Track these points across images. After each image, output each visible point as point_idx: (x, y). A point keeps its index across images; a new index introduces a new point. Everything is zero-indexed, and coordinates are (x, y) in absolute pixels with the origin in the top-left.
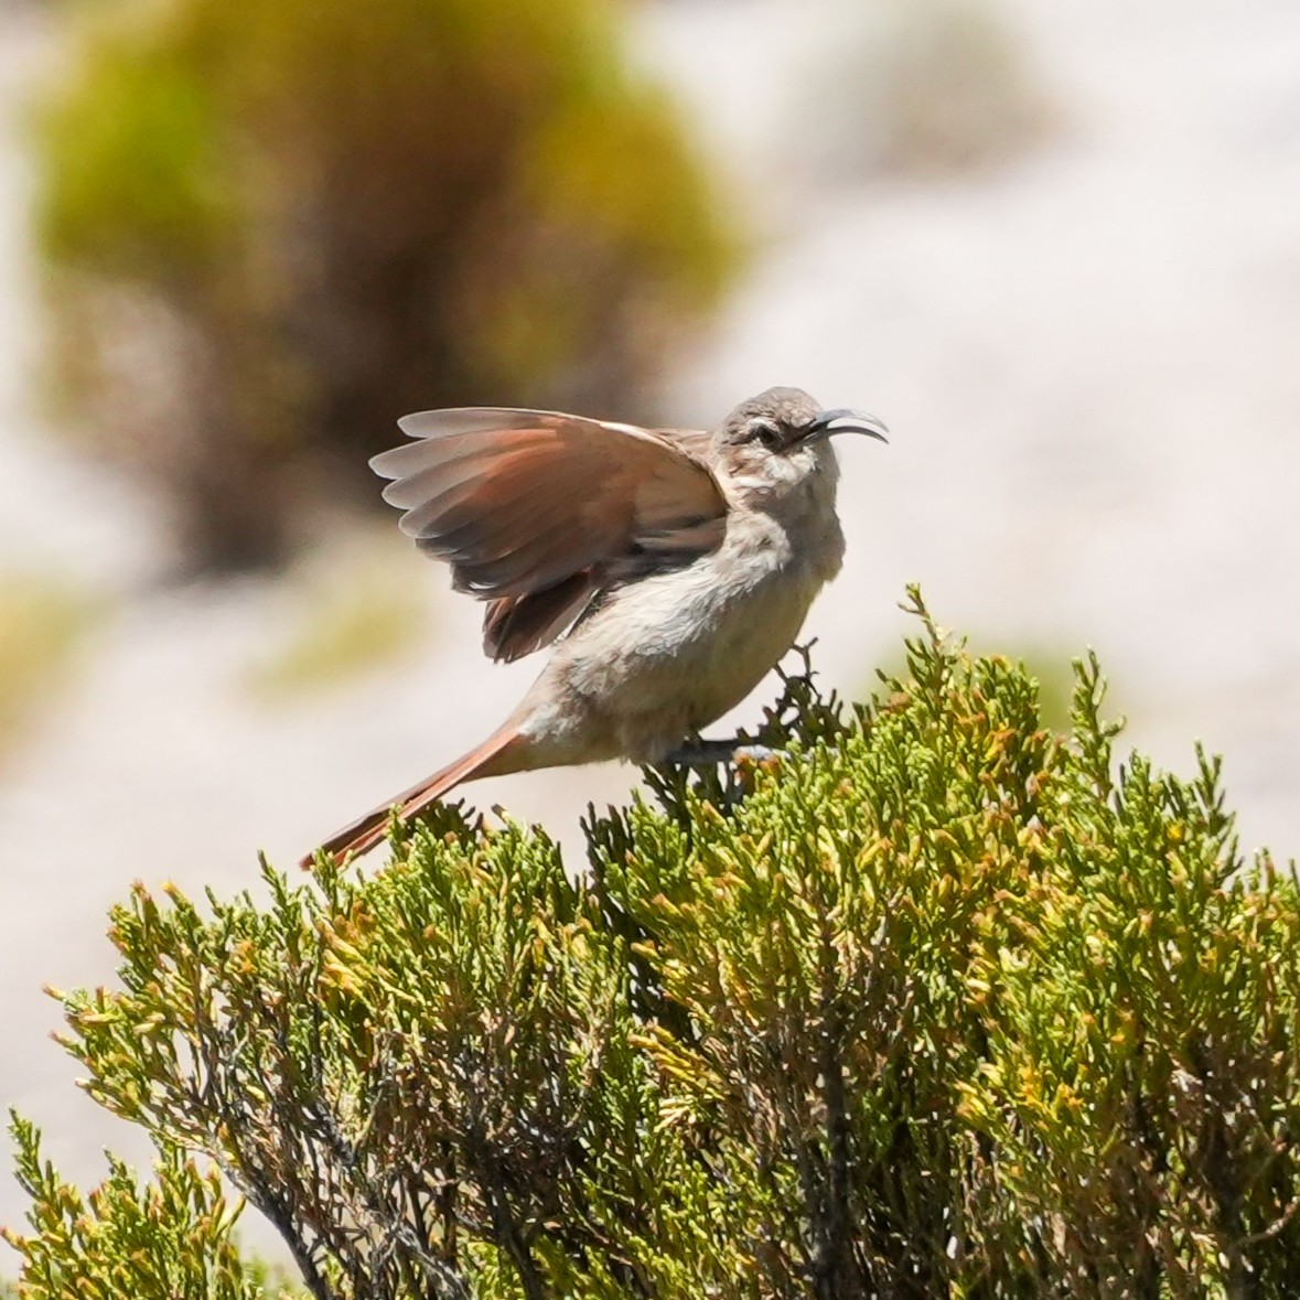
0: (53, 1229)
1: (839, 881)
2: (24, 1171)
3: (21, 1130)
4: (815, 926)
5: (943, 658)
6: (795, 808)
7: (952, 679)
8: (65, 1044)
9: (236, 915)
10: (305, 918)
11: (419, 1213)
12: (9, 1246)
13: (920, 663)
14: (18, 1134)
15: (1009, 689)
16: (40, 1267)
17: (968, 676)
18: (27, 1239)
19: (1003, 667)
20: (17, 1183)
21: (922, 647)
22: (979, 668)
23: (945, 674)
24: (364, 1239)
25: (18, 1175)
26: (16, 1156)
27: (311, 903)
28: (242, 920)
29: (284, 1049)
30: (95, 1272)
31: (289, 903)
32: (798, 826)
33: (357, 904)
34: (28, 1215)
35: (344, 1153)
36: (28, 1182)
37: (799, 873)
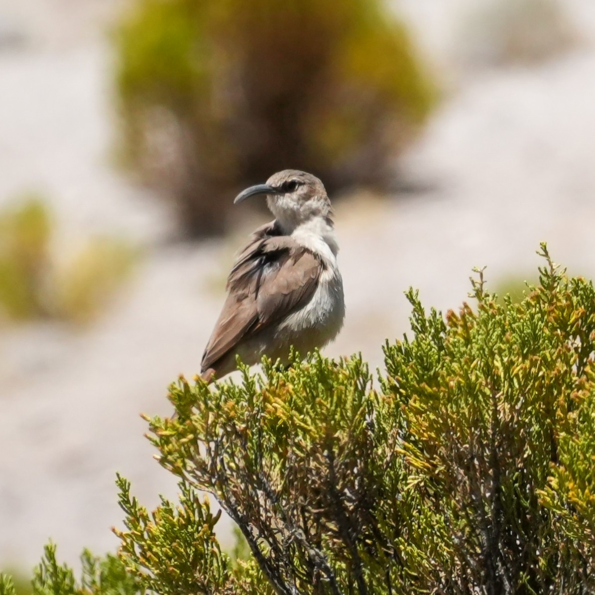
0: (136, 529)
1: (503, 380)
2: (122, 501)
3: (122, 483)
4: (491, 400)
5: (555, 277)
6: (485, 347)
7: (558, 287)
8: (150, 439)
9: (225, 388)
10: (257, 388)
11: (305, 523)
12: (115, 536)
13: (544, 279)
14: (120, 485)
15: (584, 293)
16: (130, 546)
17: (566, 286)
18: (124, 533)
19: (582, 283)
20: (119, 506)
21: (546, 271)
22: (571, 282)
23: (555, 285)
24: (280, 533)
25: (120, 503)
26: (119, 495)
27: (260, 381)
28: (228, 391)
29: (245, 450)
30: (155, 550)
31: (250, 381)
32: (485, 355)
33: (281, 383)
34: (124, 521)
35: (272, 497)
36: (124, 506)
37: (484, 376)
